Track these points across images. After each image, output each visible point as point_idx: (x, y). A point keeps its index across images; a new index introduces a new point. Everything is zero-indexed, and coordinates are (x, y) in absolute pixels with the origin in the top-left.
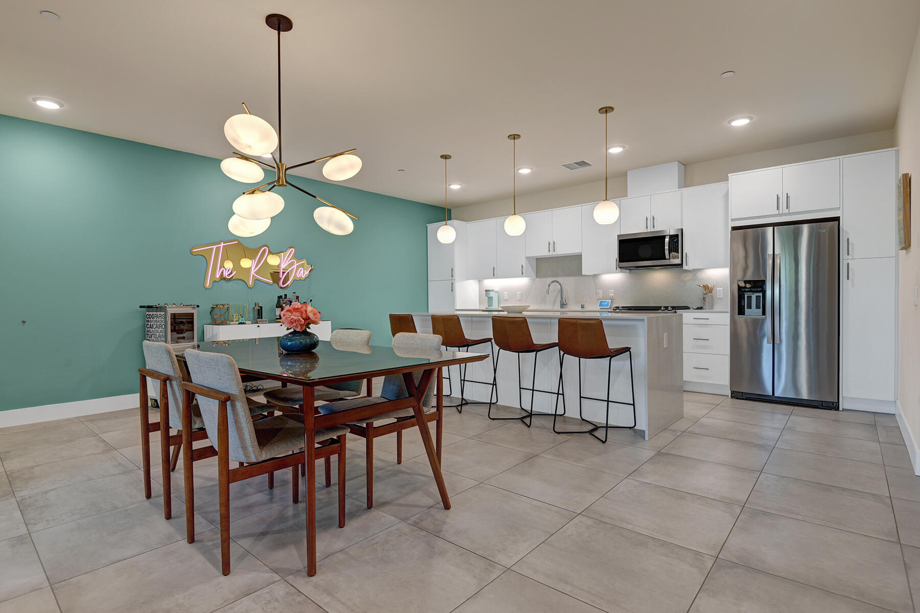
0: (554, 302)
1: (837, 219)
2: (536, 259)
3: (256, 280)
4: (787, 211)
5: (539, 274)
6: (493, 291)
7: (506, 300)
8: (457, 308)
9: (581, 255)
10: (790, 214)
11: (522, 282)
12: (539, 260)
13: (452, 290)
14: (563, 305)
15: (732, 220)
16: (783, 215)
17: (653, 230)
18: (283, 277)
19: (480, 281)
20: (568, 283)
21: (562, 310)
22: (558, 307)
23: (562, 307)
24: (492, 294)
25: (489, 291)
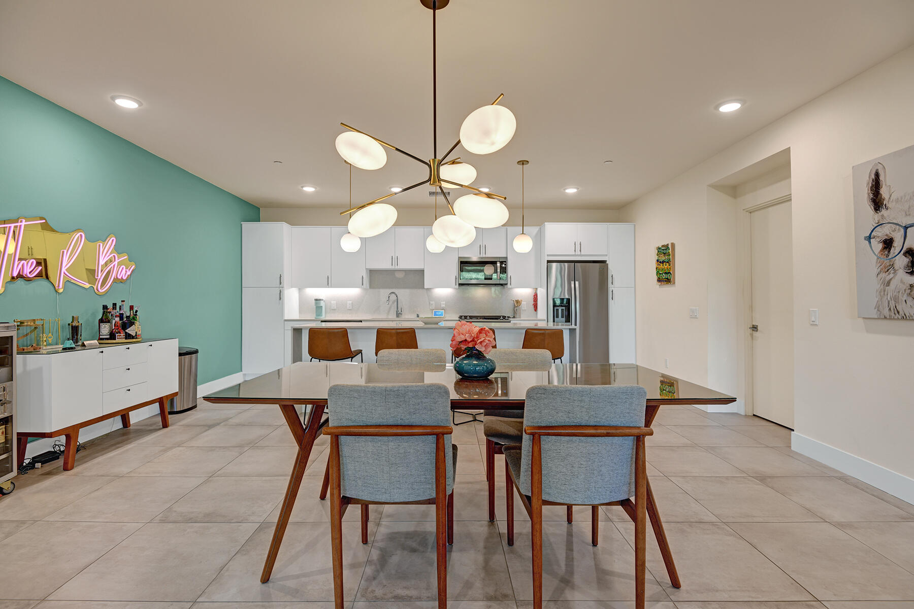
0: (389, 312)
1: (604, 262)
2: (370, 271)
3: (68, 282)
4: (579, 253)
5: (372, 285)
6: (323, 300)
7: (334, 310)
8: (286, 319)
9: (424, 271)
10: (581, 255)
11: (353, 292)
12: (372, 273)
13: (280, 299)
14: (398, 315)
15: (548, 255)
16: (578, 255)
17: (484, 256)
18: (101, 276)
19: (300, 290)
20: (404, 294)
21: (398, 319)
22: (393, 316)
23: (398, 316)
24: (322, 304)
25: (320, 300)
